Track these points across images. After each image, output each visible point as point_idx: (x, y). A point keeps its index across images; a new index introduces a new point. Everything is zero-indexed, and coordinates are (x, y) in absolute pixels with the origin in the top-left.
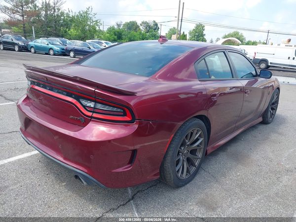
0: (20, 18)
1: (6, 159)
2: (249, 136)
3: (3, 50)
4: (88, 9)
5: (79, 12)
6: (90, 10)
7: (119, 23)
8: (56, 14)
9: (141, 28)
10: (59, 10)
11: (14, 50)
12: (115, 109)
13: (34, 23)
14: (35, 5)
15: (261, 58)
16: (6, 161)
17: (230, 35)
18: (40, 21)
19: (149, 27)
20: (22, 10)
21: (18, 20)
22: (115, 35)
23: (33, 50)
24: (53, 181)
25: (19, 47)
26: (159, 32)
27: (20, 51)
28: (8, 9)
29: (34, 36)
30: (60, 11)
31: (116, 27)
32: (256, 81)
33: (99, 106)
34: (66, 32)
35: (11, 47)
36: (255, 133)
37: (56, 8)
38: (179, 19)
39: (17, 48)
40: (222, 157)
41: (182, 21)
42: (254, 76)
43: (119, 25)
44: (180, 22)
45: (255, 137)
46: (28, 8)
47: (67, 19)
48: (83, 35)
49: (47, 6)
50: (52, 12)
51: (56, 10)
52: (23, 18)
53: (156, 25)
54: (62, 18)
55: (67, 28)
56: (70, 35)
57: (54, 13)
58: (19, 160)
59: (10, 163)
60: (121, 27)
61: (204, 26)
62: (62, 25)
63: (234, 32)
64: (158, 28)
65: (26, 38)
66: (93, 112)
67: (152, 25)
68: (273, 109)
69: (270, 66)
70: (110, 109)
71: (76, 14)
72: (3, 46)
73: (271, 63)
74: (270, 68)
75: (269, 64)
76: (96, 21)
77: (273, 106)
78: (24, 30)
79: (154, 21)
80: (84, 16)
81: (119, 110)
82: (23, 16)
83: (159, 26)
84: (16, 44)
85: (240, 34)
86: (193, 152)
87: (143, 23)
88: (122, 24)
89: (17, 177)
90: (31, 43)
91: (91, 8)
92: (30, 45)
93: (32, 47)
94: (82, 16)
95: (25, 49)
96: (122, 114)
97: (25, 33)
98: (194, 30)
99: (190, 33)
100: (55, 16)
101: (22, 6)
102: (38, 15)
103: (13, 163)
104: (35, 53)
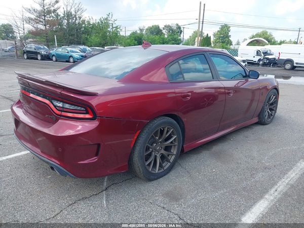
0: (43, 27)
1: (5, 156)
2: (241, 136)
3: (27, 59)
4: (108, 16)
5: (100, 19)
6: (110, 16)
7: (141, 28)
8: (77, 22)
9: (164, 31)
10: (80, 18)
11: (37, 59)
12: (79, 108)
13: (56, 31)
14: (57, 14)
15: (285, 58)
16: (4, 158)
17: (257, 35)
18: (62, 29)
19: (172, 31)
20: (45, 19)
21: (41, 30)
22: (136, 40)
23: (54, 58)
24: (40, 174)
25: (42, 56)
26: (182, 35)
27: (42, 59)
28: (32, 19)
29: (56, 45)
30: (82, 19)
31: (138, 32)
32: (247, 81)
33: (67, 106)
34: (87, 39)
35: (33, 56)
36: (249, 133)
37: (77, 16)
38: (199, 21)
39: (39, 57)
40: (204, 155)
41: (203, 23)
42: (244, 77)
43: (141, 30)
44: (201, 24)
45: (247, 137)
46: (50, 17)
47: (88, 27)
48: (103, 42)
49: (69, 15)
50: (74, 21)
51: (78, 19)
52: (46, 28)
53: (179, 28)
54: (83, 25)
55: (88, 35)
56: (91, 42)
57: (75, 21)
58: (16, 157)
59: (7, 159)
60: (144, 32)
61: (229, 27)
62: (83, 33)
63: (263, 32)
64: (181, 32)
65: (48, 47)
66: (62, 111)
67: (175, 28)
68: (271, 110)
69: (296, 67)
70: (76, 108)
71: (97, 21)
72: (27, 55)
73: (297, 63)
74: (296, 69)
75: (295, 65)
76: (116, 27)
77: (272, 107)
78: (47, 39)
79: (177, 25)
80: (105, 23)
81: (83, 109)
82: (45, 25)
83: (182, 29)
84: (39, 53)
85: (268, 33)
86: (167, 149)
87: (165, 26)
88: (146, 28)
89: (10, 171)
90: (53, 52)
91: (111, 14)
92: (51, 54)
93: (53, 55)
94: (102, 23)
95: (47, 58)
96: (85, 112)
97: (47, 42)
98: (218, 31)
99: (214, 35)
100: (76, 25)
101: (45, 16)
102: (60, 24)
103: (10, 160)
104: (56, 61)
